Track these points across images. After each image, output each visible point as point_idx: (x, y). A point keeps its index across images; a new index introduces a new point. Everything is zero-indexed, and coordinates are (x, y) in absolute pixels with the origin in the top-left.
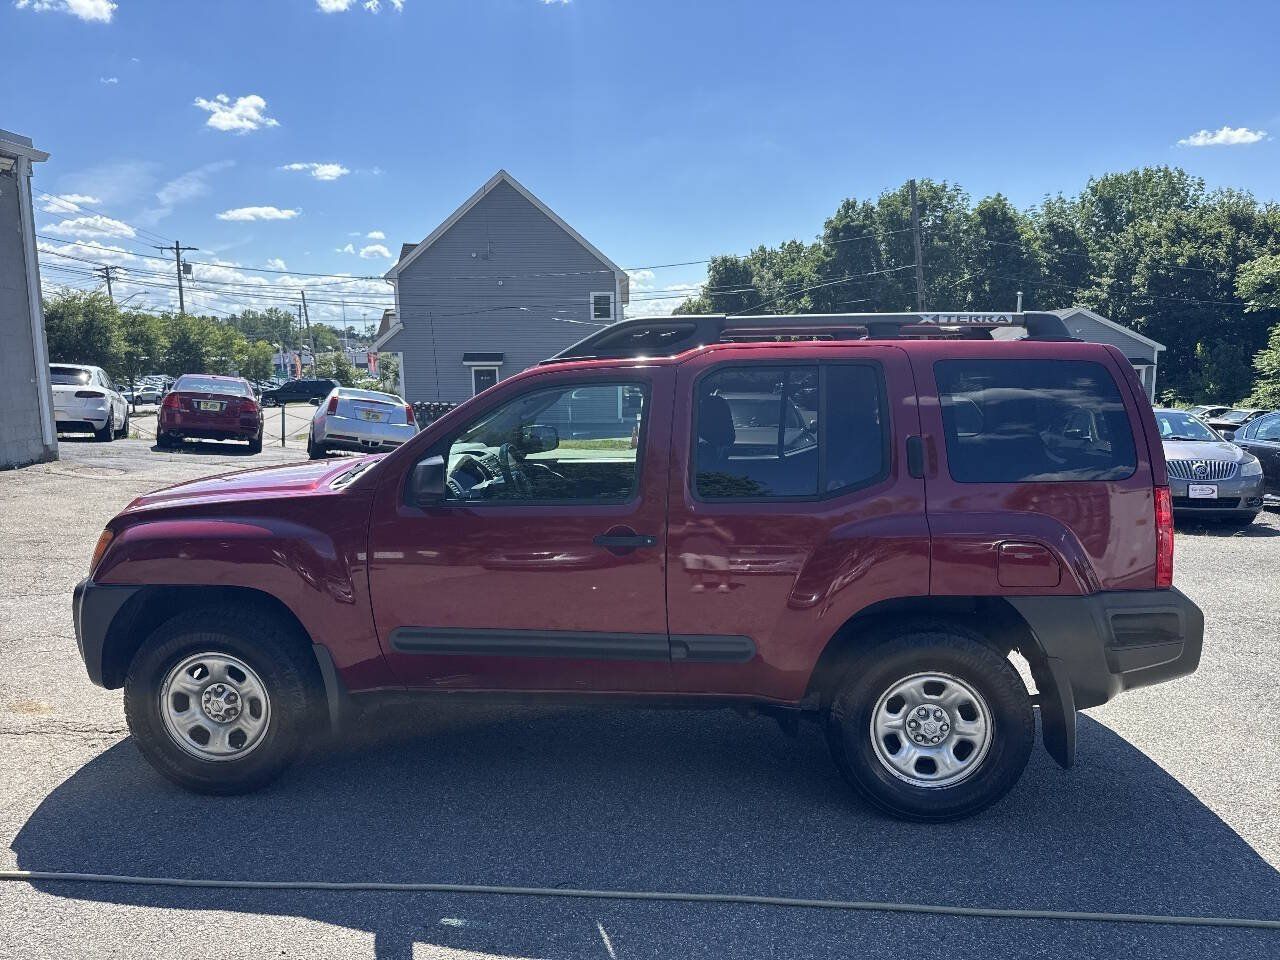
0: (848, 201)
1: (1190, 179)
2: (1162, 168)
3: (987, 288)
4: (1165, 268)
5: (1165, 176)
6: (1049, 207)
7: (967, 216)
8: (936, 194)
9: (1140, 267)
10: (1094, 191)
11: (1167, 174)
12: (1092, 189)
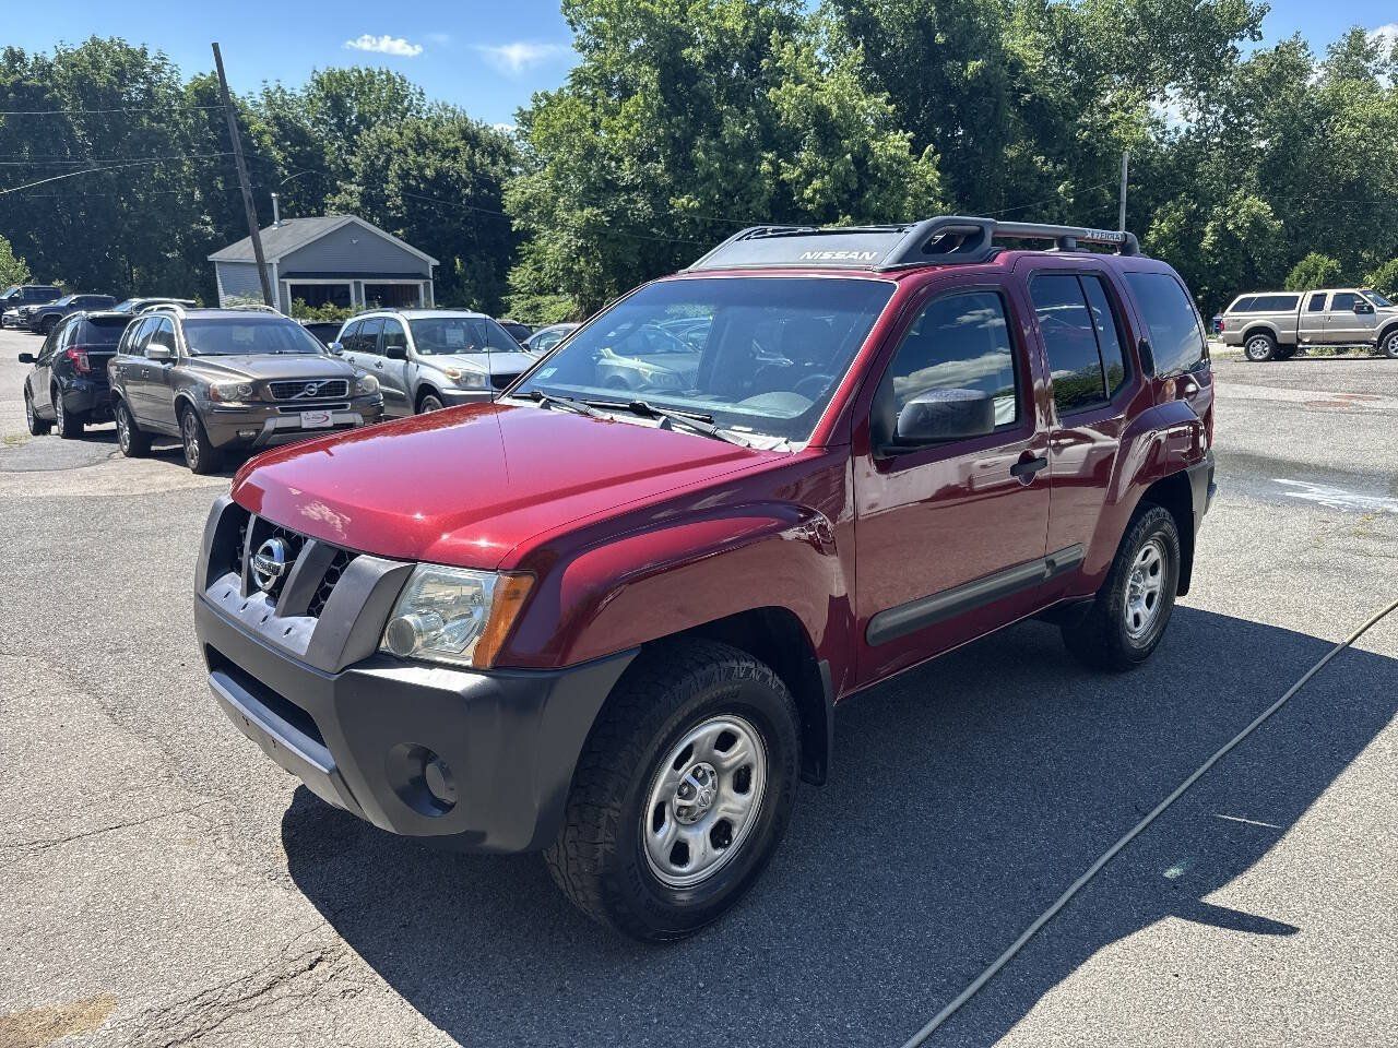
0: (11, 49)
1: (411, 87)
2: (384, 70)
3: (220, 186)
4: (415, 178)
5: (388, 80)
6: (268, 94)
7: (179, 95)
8: (137, 59)
9: (391, 174)
10: (319, 83)
11: (390, 79)
12: (317, 82)
